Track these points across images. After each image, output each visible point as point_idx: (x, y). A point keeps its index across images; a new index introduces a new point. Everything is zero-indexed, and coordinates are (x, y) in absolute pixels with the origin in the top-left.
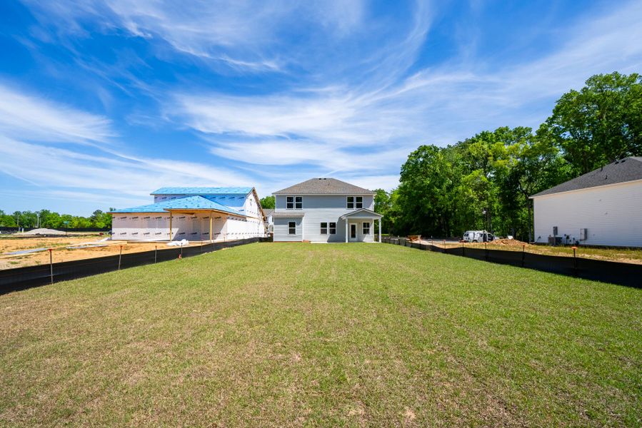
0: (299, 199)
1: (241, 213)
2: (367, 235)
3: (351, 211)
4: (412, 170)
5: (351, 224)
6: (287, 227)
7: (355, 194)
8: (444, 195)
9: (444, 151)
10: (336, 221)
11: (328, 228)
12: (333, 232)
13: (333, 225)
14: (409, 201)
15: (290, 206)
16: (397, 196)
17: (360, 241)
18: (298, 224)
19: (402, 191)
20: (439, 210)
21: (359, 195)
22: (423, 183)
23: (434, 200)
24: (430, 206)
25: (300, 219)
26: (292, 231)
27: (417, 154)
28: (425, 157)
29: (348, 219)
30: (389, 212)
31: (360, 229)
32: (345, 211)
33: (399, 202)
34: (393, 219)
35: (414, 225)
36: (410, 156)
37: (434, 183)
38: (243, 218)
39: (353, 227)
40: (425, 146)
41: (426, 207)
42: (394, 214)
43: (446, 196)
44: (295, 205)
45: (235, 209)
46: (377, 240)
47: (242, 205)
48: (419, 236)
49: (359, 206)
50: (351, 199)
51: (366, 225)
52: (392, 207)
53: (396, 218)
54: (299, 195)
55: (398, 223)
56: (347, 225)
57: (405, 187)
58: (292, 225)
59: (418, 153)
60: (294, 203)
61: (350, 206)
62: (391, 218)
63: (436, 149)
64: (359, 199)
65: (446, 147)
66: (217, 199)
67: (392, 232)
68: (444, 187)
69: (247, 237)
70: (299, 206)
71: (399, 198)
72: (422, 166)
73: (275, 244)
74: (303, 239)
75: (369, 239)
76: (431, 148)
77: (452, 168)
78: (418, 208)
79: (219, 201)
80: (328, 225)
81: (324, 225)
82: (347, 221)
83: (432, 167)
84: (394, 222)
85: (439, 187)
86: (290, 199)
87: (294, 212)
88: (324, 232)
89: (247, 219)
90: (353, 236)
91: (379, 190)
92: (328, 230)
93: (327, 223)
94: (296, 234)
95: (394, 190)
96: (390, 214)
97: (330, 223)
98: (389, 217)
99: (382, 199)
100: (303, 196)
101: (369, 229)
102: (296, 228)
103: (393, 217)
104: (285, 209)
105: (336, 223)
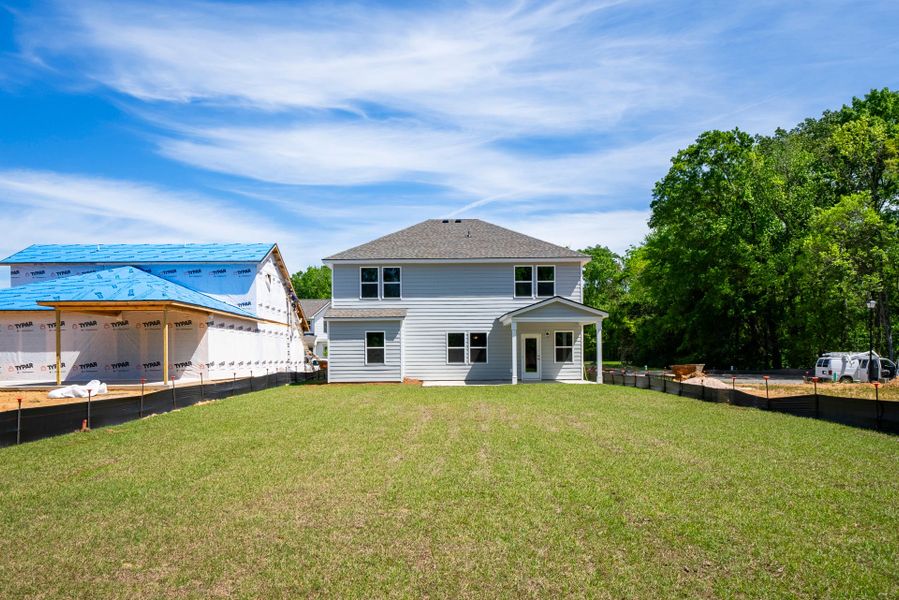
0: (391, 274)
1: (245, 311)
2: (566, 365)
3: (524, 302)
4: (682, 197)
5: (525, 336)
6: (360, 346)
7: (536, 261)
8: (764, 261)
9: (766, 144)
10: (486, 328)
11: (467, 348)
12: (479, 357)
13: (479, 339)
14: (671, 276)
15: (369, 292)
16: (642, 265)
17: (548, 379)
18: (391, 338)
19: (656, 250)
20: (751, 298)
21: (545, 262)
22: (709, 229)
23: (739, 274)
24: (726, 289)
25: (394, 324)
26: (375, 357)
27: (694, 155)
28: (715, 162)
29: (519, 324)
30: (623, 306)
31: (546, 350)
32: (509, 303)
33: (647, 279)
34: (631, 324)
35: (687, 336)
36: (676, 161)
37: (739, 230)
38: (250, 324)
39: (531, 345)
40: (717, 134)
41: (716, 292)
42: (635, 310)
43: (771, 264)
44: (381, 290)
45: (228, 301)
46: (591, 375)
47: (244, 290)
48: (700, 367)
49: (546, 290)
50: (524, 273)
51: (564, 340)
52: (628, 293)
53: (640, 320)
54: (392, 264)
55: (646, 334)
56: (514, 339)
57: (663, 241)
58: (375, 339)
59: (697, 152)
60: (381, 283)
61: (523, 290)
62: (626, 320)
63: (745, 141)
64: (546, 272)
65: (772, 135)
66: (179, 276)
67: (628, 358)
68: (765, 239)
69: (259, 372)
70: (392, 292)
71: (647, 270)
72: (706, 186)
73: (333, 387)
74: (404, 373)
75: (571, 373)
76: (731, 139)
77: (787, 190)
78: (697, 294)
79: (188, 279)
80: (467, 340)
81: (456, 339)
82: (514, 328)
83: (733, 187)
84: (633, 330)
85: (751, 240)
86: (369, 274)
87: (381, 305)
88: (455, 357)
89: (260, 326)
90: (531, 366)
91: (595, 250)
92: (466, 352)
93: (463, 334)
94: (385, 363)
95: (634, 248)
96: (625, 310)
97: (473, 335)
98: (622, 317)
99: (602, 271)
100: (403, 265)
101: (571, 349)
102: (385, 348)
103: (631, 318)
104: (357, 300)
105: (488, 333)
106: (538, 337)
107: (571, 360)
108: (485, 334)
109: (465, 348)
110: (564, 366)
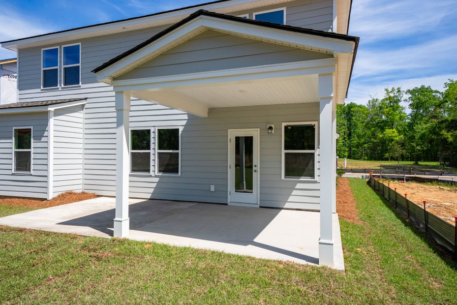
0: (72, 53)
2: (302, 183)
5: (234, 133)
6: (10, 148)
10: (179, 122)
11: (154, 151)
12: (169, 165)
15: (50, 80)
17: (270, 207)
18: (39, 138)
25: (42, 117)
26: (23, 162)
30: (442, 122)
31: (268, 156)
34: (449, 136)
42: (452, 125)
44: (61, 76)
60: (61, 67)
62: (444, 132)
67: (445, 160)
70: (72, 78)
80: (154, 140)
84: (450, 139)
87: (60, 96)
88: (140, 164)
91: (420, 89)
92: (152, 157)
93: (149, 131)
94: (32, 172)
95: (452, 81)
96: (444, 125)
97: (161, 133)
98: (441, 130)
99: (425, 102)
100: (83, 41)
101: (313, 154)
102: (32, 150)
103: (448, 131)
104: (39, 90)
105: (181, 129)
106: (255, 133)
107: (312, 176)
108: (178, 130)
109: (151, 151)
110: (299, 186)
